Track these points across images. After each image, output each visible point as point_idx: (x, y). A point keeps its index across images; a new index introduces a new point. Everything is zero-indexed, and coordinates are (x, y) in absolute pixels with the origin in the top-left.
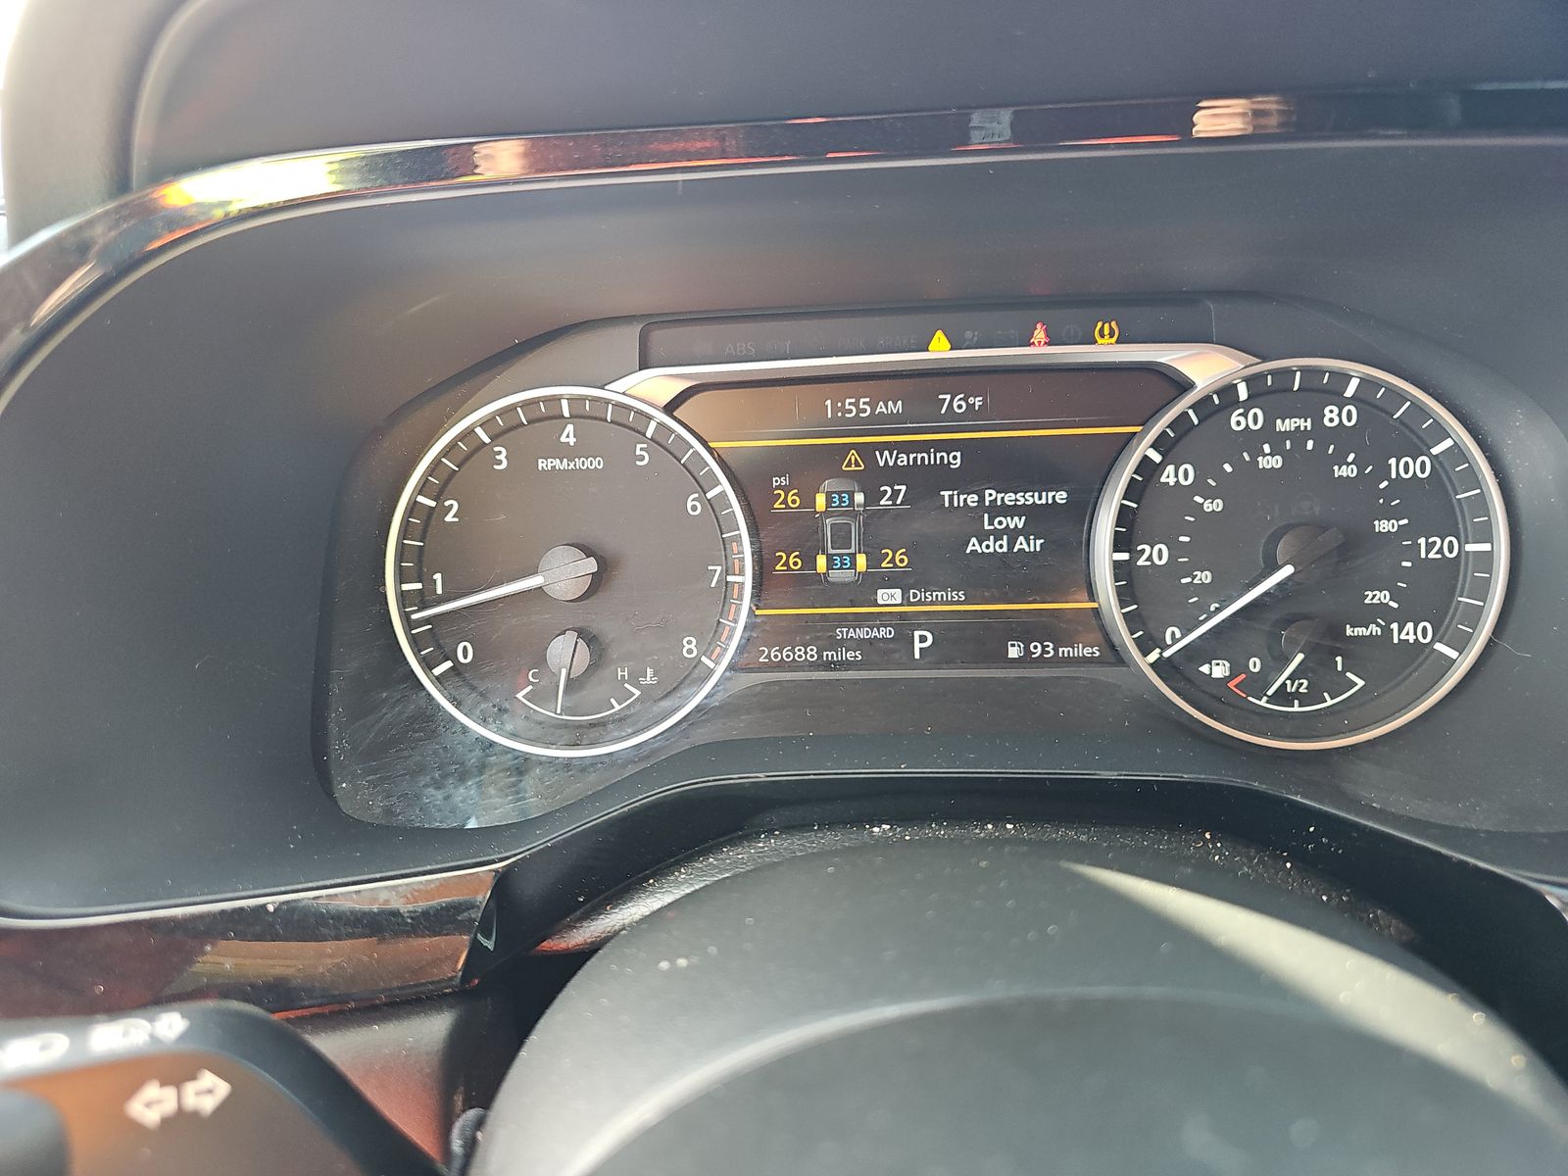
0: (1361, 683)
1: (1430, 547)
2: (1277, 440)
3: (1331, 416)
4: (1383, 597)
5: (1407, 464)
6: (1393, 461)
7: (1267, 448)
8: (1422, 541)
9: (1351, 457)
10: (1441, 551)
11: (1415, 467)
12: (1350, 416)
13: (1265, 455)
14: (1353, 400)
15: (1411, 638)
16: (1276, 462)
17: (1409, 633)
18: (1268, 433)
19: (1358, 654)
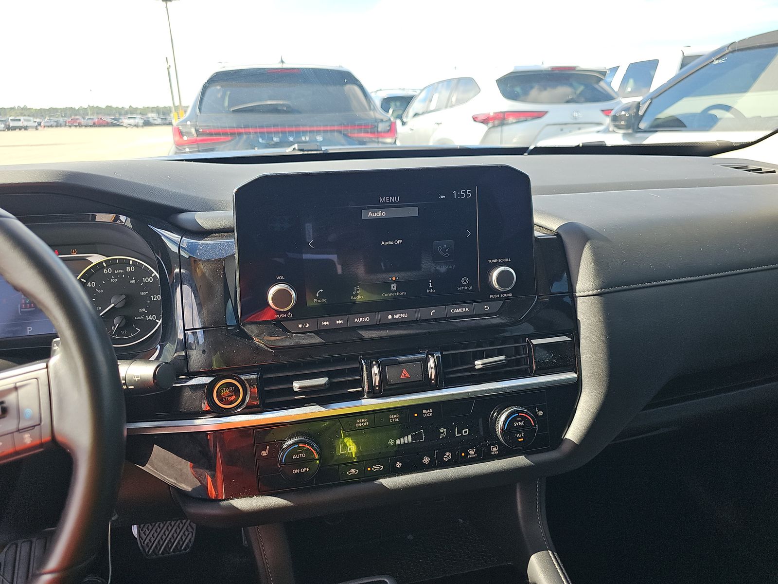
0: (140, 330)
1: (154, 298)
2: (116, 276)
3: (128, 269)
4: (144, 310)
5: (147, 279)
6: (144, 279)
7: (113, 277)
8: (152, 296)
9: (134, 278)
10: (156, 298)
11: (149, 280)
12: (133, 269)
13: (113, 279)
14: (132, 265)
15: (151, 319)
16: (115, 280)
17: (150, 318)
18: (113, 273)
19: (139, 323)
